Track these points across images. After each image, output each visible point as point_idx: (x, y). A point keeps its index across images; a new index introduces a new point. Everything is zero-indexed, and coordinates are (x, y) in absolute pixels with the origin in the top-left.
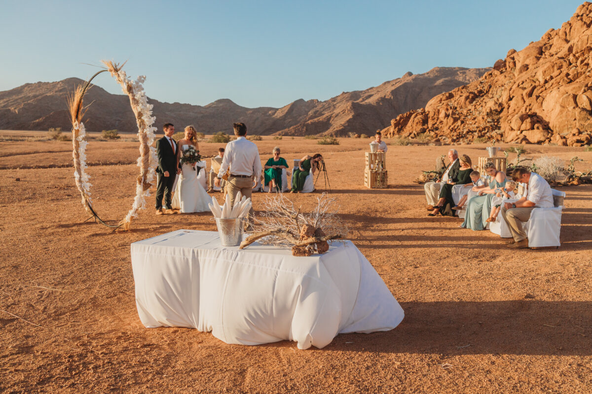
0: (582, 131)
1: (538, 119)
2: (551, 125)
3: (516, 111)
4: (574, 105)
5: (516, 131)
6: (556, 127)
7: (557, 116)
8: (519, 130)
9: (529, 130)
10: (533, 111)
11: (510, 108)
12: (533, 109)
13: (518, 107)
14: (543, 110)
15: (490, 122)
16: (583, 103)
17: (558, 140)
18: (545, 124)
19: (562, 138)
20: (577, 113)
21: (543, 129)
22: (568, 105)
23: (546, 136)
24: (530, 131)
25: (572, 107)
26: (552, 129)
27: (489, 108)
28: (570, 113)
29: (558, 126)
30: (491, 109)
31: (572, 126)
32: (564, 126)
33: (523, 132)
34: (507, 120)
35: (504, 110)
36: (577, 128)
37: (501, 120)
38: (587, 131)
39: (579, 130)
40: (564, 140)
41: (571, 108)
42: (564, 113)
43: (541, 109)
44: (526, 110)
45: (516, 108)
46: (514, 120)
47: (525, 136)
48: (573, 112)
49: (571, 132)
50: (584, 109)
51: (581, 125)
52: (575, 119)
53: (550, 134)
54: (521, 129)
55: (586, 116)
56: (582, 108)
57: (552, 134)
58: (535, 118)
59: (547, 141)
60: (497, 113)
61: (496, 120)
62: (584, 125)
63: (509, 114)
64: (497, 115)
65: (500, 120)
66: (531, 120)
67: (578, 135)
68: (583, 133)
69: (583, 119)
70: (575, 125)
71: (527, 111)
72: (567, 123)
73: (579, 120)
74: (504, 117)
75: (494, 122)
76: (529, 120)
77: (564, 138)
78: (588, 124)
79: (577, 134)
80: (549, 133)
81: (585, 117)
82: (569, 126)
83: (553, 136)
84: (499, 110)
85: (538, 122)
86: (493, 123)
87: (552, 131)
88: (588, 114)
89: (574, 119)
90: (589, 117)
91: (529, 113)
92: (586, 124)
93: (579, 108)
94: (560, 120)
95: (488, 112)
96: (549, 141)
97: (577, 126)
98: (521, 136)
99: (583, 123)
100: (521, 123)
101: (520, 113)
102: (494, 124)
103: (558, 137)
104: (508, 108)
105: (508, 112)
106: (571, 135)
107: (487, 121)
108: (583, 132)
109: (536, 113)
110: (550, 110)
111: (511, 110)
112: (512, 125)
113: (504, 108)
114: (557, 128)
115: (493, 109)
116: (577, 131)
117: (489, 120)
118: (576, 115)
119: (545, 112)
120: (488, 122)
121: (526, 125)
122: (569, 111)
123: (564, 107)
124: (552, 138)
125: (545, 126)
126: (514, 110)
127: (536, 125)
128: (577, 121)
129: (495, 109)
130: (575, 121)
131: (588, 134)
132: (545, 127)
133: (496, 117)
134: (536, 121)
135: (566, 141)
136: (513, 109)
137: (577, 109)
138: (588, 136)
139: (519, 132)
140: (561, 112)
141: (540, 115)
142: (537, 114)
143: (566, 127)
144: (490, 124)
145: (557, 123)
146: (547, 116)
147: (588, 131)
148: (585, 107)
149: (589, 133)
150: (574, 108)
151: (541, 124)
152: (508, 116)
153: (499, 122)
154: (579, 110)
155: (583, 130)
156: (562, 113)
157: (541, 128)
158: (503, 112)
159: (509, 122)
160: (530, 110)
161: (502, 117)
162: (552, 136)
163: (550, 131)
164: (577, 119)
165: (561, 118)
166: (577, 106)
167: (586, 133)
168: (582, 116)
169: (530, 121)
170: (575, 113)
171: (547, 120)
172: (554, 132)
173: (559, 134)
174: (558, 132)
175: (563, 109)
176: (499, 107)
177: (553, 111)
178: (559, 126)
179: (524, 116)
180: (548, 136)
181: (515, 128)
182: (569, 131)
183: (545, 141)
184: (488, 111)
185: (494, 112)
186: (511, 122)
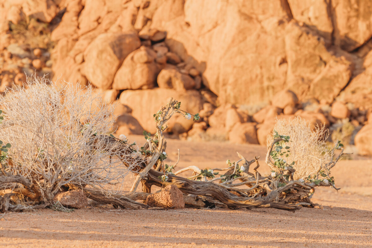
0: (302, 99)
1: (169, 54)
2: (210, 76)
3: (104, 25)
4: (282, 14)
5: (99, 91)
6: (224, 85)
7: (229, 48)
8: (111, 88)
9: (140, 88)
10: (155, 25)
11: (84, 12)
12: (155, 19)
13: (109, 12)
14: (188, 24)
15: (19, 57)
16: (308, 9)
17: (232, 127)
18: (194, 72)
19: (242, 121)
20: (289, 41)
21: (188, 88)
22: (264, 13)
23: (195, 111)
24: (146, 93)
25: (275, 20)
26: (212, 88)
27: (15, 10)
28: (269, 40)
29: (231, 80)
30: (21, 12)
31: (273, 83)
32: (252, 81)
33: (123, 95)
34: (72, 53)
35: (66, 17)
36: (289, 91)
37: (55, 53)
38: (318, 102)
39: (295, 96)
40: (249, 127)
41: (270, 23)
42: (251, 39)
43: (181, 20)
44: (133, 22)
45: (103, 14)
46: (94, 53)
47: (129, 111)
48: (277, 38)
49: (271, 103)
50: (309, 29)
51: (303, 79)
52: (284, 61)
53: (206, 107)
54: (114, 86)
55: (317, 52)
56: (305, 25)
57: (214, 107)
58: (161, 50)
59: (197, 127)
60: (41, 27)
61: (36, 52)
62: (310, 81)
63: (80, 32)
64: (41, 33)
65: (52, 51)
66: (149, 54)
67: (293, 113)
68: (308, 109)
69: (309, 59)
70: (282, 78)
71: (139, 25)
72: (258, 71)
73: (297, 63)
74: (63, 42)
75: (32, 58)
76: (141, 54)
77: (251, 119)
78: (323, 79)
79: (288, 110)
80: (203, 101)
81: (312, 56)
82: (266, 84)
83: (217, 111)
84: (49, 19)
85: (170, 62)
86: (26, 61)
87: (214, 96)
88: (322, 46)
89: (279, 59)
90: (326, 56)
91: (144, 32)
92: (317, 78)
93: (297, 23)
94: (239, 61)
95: (10, 23)
96: (205, 129)
97: (290, 85)
98: (117, 109)
99: (306, 73)
100: (117, 63)
101: (114, 29)
102: (31, 66)
103: (230, 116)
104: (79, 14)
105: (78, 27)
106: (271, 112)
107: (6, 54)
108: (309, 103)
109: (165, 33)
110: (210, 27)
111: (86, 20)
112: (89, 69)
113: (65, 11)
114: (229, 88)
115: (27, 13)
116: (289, 99)
117: (16, 48)
118: (288, 47)
119: (194, 29)
120: (11, 56)
121: (133, 71)
122: (265, 32)
123: (249, 18)
124: (212, 120)
125: (193, 77)
126: (98, 21)
127: (165, 74)
128: (288, 67)
129: (34, 11)
130: (284, 66)
131: (321, 111)
132: (192, 82)
133: (37, 41)
134: (164, 59)
135: (256, 130)
136: (94, 17)
137: (289, 26)
138: (321, 117)
139: (110, 94)
140: (242, 33)
141: (178, 39)
142: (169, 36)
143: (256, 85)
144: (19, 63)
145: (229, 70)
146: (198, 45)
147: (323, 101)
148: (314, 22)
149: (325, 107)
150: (281, 23)
151: (179, 69)
152: (76, 40)
153: (48, 58)
154: (296, 31)
155: (309, 97)
156: (245, 39)
157: (178, 85)
158: (62, 24)
159: (79, 58)
160: (147, 20)
161: (58, 41)
162: (212, 113)
163: (207, 96)
164: (289, 60)
165: (241, 53)
166: (290, 16)
167: (315, 107)
168: (306, 52)
169: (145, 59)
170: (284, 41)
171: (199, 56)
172: (221, 99)
173: (234, 107)
174: (232, 101)
175: (246, 24)
176: (48, 7)
177: (218, 28)
178: (236, 81)
179: (128, 41)
180: (202, 113)
181: (97, 78)
182: (266, 101)
183: (191, 128)
184: (13, 17)
185: (32, 23)
186: (83, 61)
